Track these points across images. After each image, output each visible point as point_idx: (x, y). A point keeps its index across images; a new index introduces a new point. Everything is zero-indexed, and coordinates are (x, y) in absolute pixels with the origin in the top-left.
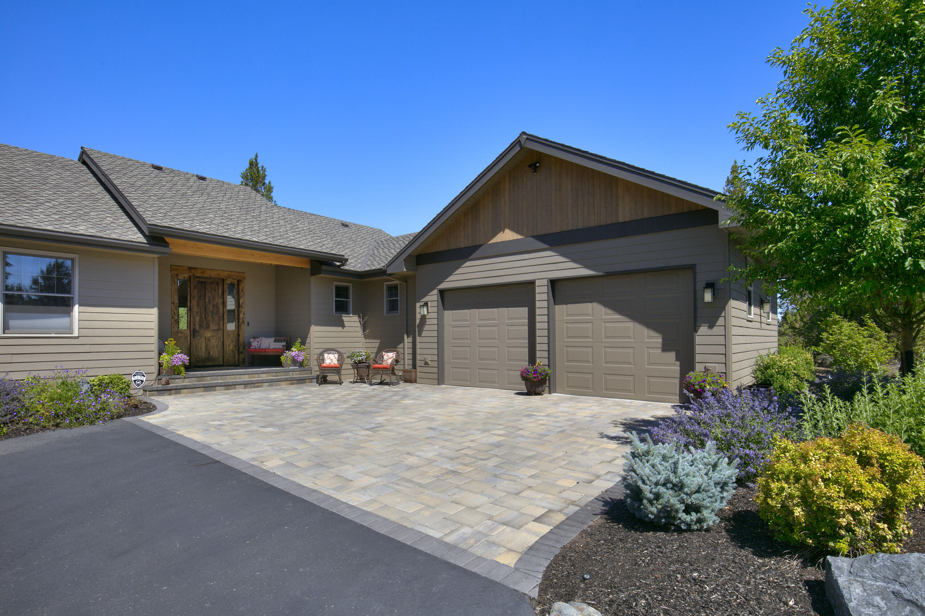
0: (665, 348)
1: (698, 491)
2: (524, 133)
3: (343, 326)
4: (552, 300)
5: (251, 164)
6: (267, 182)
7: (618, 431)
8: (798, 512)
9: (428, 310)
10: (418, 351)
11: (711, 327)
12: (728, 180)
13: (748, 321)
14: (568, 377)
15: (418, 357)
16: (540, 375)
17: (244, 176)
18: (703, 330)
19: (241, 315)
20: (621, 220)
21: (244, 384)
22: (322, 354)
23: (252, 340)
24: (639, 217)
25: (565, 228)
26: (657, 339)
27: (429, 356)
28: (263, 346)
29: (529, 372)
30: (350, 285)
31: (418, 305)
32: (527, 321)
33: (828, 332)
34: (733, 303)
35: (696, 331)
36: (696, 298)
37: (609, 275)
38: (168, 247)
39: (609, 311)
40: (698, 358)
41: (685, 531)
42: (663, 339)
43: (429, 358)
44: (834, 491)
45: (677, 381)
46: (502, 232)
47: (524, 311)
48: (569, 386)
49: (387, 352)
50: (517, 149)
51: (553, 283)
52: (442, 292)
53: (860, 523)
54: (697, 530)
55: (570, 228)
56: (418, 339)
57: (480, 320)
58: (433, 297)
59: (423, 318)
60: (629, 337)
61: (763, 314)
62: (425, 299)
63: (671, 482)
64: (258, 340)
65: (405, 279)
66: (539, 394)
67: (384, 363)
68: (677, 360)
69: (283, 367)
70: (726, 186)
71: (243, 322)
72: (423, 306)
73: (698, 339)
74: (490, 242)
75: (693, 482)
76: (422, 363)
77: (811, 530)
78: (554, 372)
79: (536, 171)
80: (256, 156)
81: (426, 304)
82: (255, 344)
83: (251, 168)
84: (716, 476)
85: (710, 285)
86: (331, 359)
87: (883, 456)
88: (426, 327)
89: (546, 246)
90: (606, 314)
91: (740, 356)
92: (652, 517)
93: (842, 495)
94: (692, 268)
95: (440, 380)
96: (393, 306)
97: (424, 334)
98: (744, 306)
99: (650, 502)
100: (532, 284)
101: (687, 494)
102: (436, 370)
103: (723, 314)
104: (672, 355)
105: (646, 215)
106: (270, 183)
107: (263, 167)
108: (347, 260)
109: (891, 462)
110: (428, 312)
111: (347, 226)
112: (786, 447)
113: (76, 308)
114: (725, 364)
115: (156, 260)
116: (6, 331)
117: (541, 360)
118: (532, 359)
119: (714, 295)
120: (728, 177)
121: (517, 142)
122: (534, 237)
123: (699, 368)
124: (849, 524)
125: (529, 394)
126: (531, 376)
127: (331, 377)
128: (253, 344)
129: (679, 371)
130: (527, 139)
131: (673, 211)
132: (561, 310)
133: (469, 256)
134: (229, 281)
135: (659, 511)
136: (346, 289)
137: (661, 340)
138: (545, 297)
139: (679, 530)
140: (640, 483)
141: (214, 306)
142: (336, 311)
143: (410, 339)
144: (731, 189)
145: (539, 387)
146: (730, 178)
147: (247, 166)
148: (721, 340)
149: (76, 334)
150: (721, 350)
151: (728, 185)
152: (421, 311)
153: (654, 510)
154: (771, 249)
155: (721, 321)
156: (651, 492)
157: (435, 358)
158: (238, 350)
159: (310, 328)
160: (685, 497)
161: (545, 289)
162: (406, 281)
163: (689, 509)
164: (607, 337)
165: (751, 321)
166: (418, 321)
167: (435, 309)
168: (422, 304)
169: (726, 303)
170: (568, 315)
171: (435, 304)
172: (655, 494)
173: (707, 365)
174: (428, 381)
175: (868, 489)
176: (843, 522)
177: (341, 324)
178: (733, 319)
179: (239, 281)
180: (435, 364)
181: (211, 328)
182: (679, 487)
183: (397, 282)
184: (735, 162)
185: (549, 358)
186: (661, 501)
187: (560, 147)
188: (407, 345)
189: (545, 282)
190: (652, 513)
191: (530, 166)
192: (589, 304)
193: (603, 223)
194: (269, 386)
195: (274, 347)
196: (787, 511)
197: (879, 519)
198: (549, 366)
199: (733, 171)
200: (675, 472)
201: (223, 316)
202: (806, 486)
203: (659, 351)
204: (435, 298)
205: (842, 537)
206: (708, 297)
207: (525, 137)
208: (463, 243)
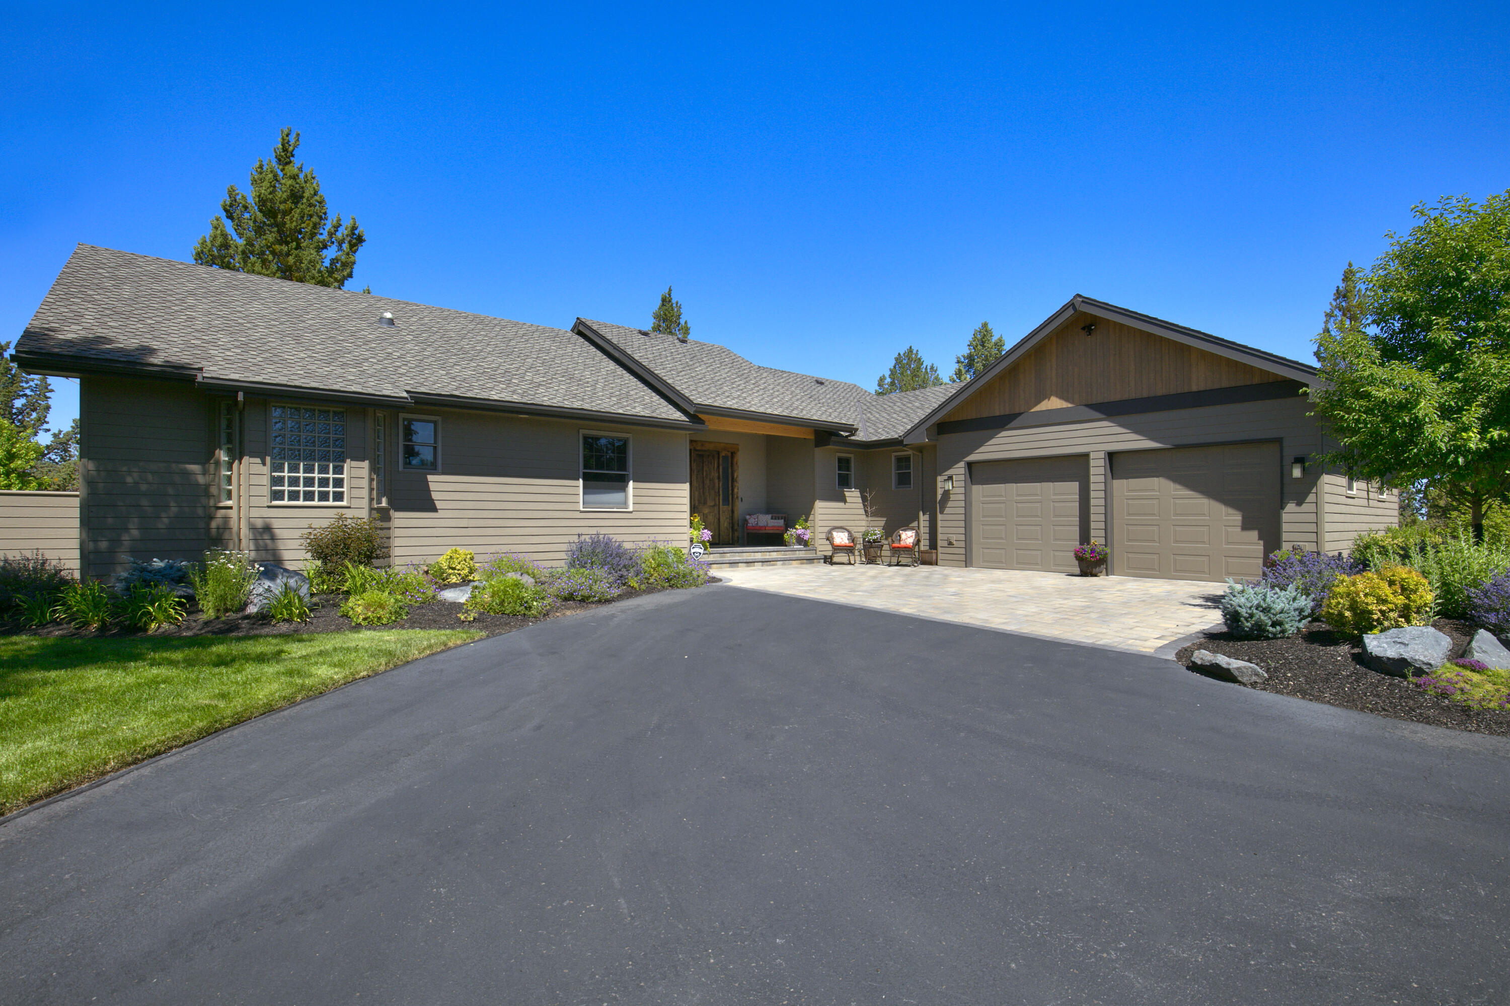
0: (1246, 526)
1: (1281, 613)
2: (1079, 296)
3: (845, 501)
4: (1110, 474)
5: (664, 300)
6: (682, 322)
7: (1199, 601)
8: (1347, 614)
9: (953, 484)
10: (940, 530)
11: (1299, 504)
12: (1337, 291)
13: (1347, 497)
14: (1128, 558)
15: (940, 537)
16: (1099, 554)
17: (657, 316)
18: (1291, 507)
19: (736, 490)
20: (1194, 388)
21: (762, 562)
22: (830, 532)
23: (748, 517)
24: (1217, 386)
25: (1126, 397)
26: (1236, 517)
27: (954, 536)
28: (761, 524)
29: (1085, 551)
30: (852, 456)
31: (939, 479)
32: (1078, 497)
33: (1459, 511)
34: (1326, 478)
35: (1283, 508)
36: (1283, 474)
37: (1177, 447)
38: (704, 424)
39: (1178, 487)
40: (1285, 536)
41: (1272, 639)
42: (1243, 517)
43: (953, 538)
44: (1370, 599)
45: (1261, 561)
46: (1047, 400)
47: (1074, 486)
48: (1129, 568)
49: (905, 530)
50: (1070, 312)
51: (1111, 456)
52: (970, 465)
53: (1387, 619)
54: (1281, 638)
55: (1133, 396)
56: (940, 517)
57: (1018, 495)
58: (959, 470)
59: (946, 493)
60: (1204, 515)
61: (1371, 489)
62: (949, 472)
63: (1262, 607)
64: (755, 516)
65: (920, 449)
66: (1096, 575)
67: (902, 542)
68: (1260, 539)
69: (786, 546)
70: (1335, 300)
71: (737, 497)
72: (948, 480)
73: (1285, 517)
74: (1032, 410)
75: (1278, 607)
76: (945, 544)
77: (1356, 626)
78: (1112, 552)
79: (1090, 334)
80: (670, 290)
81: (950, 478)
82: (752, 521)
83: (663, 305)
84: (1296, 605)
85: (1300, 460)
86: (841, 538)
87: (1403, 580)
88: (950, 504)
89: (1103, 416)
90: (1176, 490)
91: (1336, 536)
92: (1248, 629)
93: (1375, 602)
94: (1279, 441)
95: (968, 562)
96: (903, 480)
97: (947, 511)
98: (1343, 481)
99: (1246, 619)
100: (1085, 456)
101: (1273, 614)
102: (963, 551)
103: (1314, 490)
104: (1254, 534)
105: (1225, 384)
106: (686, 323)
107: (677, 303)
108: (856, 430)
109: (1408, 583)
110: (953, 487)
111: (822, 383)
112: (1343, 580)
113: (631, 483)
114: (1317, 542)
115: (688, 436)
116: (585, 506)
117: (1096, 539)
118: (1085, 537)
119: (1304, 470)
120: (1338, 287)
121: (1071, 305)
122: (1088, 406)
123: (1286, 547)
124: (1379, 618)
125: (1084, 574)
126: (1088, 555)
127: (840, 557)
128: (750, 521)
129: (1262, 551)
130: (1083, 301)
131: (1256, 380)
132: (1120, 486)
133: (1005, 426)
134: (723, 454)
135: (1253, 625)
136: (848, 461)
137: (1240, 518)
138: (1102, 470)
139: (1267, 638)
140: (1238, 608)
141: (710, 480)
142: (839, 485)
143: (927, 517)
144: (1344, 304)
145: (1096, 568)
146: (1341, 289)
147: (659, 303)
148: (1313, 517)
149: (631, 509)
150: (1313, 527)
151: (1338, 298)
152: (942, 485)
153: (1249, 624)
154: (1347, 442)
155: (1311, 498)
156: (1247, 613)
157: (963, 537)
158: (733, 528)
159: (814, 503)
160: (1272, 616)
161: (1102, 462)
162: (921, 452)
163: (1274, 625)
164: (1176, 514)
165: (1354, 498)
166: (939, 497)
167: (962, 484)
168: (946, 478)
169: (1318, 478)
170: (1129, 491)
171: (962, 477)
172: (1249, 614)
173: (1295, 543)
174: (953, 563)
175: (1391, 598)
176: (1375, 617)
177: (843, 499)
178: (1326, 495)
179: (733, 454)
180: (963, 544)
181: (708, 504)
182: (1266, 610)
183: (910, 452)
184: (1350, 265)
185: (1106, 537)
186: (1254, 619)
187: (1123, 312)
188: (922, 524)
189: (1102, 455)
190: (1247, 627)
191: (1083, 329)
192: (1155, 479)
193: (1173, 392)
194: (782, 565)
195: (772, 524)
196: (1341, 614)
197: (1400, 616)
198: (1106, 546)
199: (1346, 277)
200: (1264, 600)
201: (719, 492)
202: (1353, 599)
203: (1239, 529)
204: (962, 471)
205: (1376, 627)
206: (1297, 473)
207: (1080, 300)
208: (998, 411)
